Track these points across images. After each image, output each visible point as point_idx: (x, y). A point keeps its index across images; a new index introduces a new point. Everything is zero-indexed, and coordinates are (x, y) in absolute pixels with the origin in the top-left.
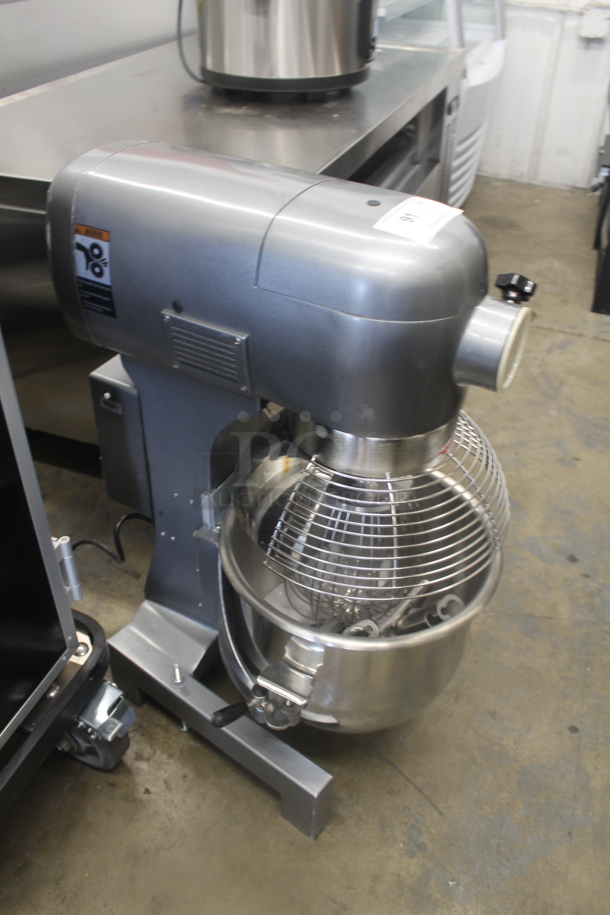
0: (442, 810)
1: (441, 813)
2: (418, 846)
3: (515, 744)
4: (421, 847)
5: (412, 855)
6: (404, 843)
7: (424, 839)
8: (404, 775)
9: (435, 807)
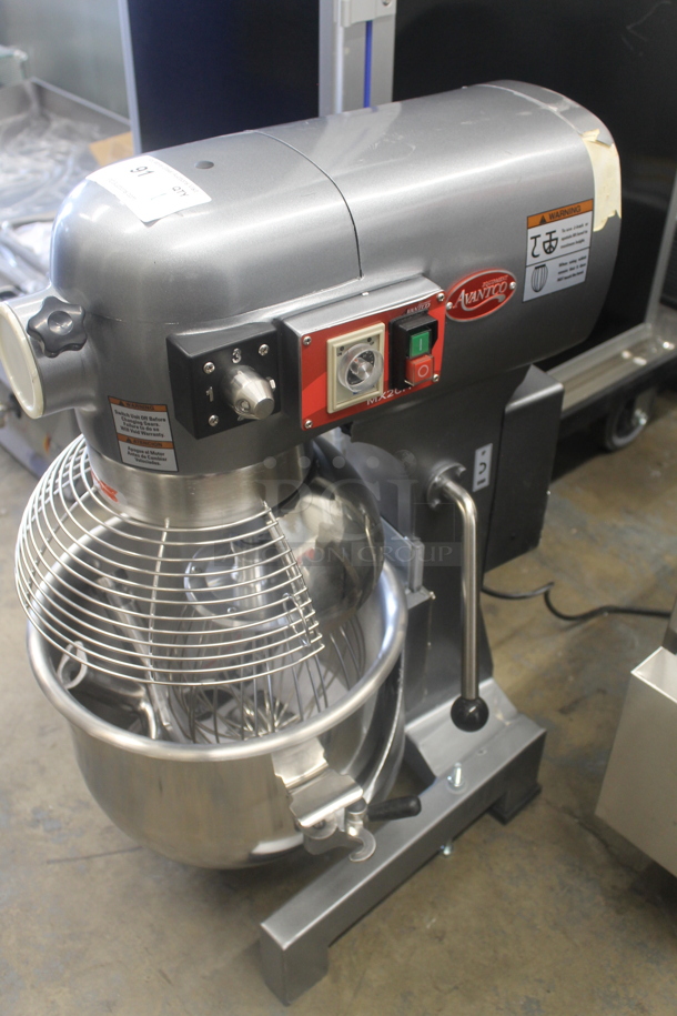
0: (50, 866)
1: (49, 862)
2: (38, 821)
3: (53, 1002)
4: (36, 823)
5: (35, 811)
6: (51, 811)
7: (40, 831)
8: (115, 853)
9: (59, 861)
